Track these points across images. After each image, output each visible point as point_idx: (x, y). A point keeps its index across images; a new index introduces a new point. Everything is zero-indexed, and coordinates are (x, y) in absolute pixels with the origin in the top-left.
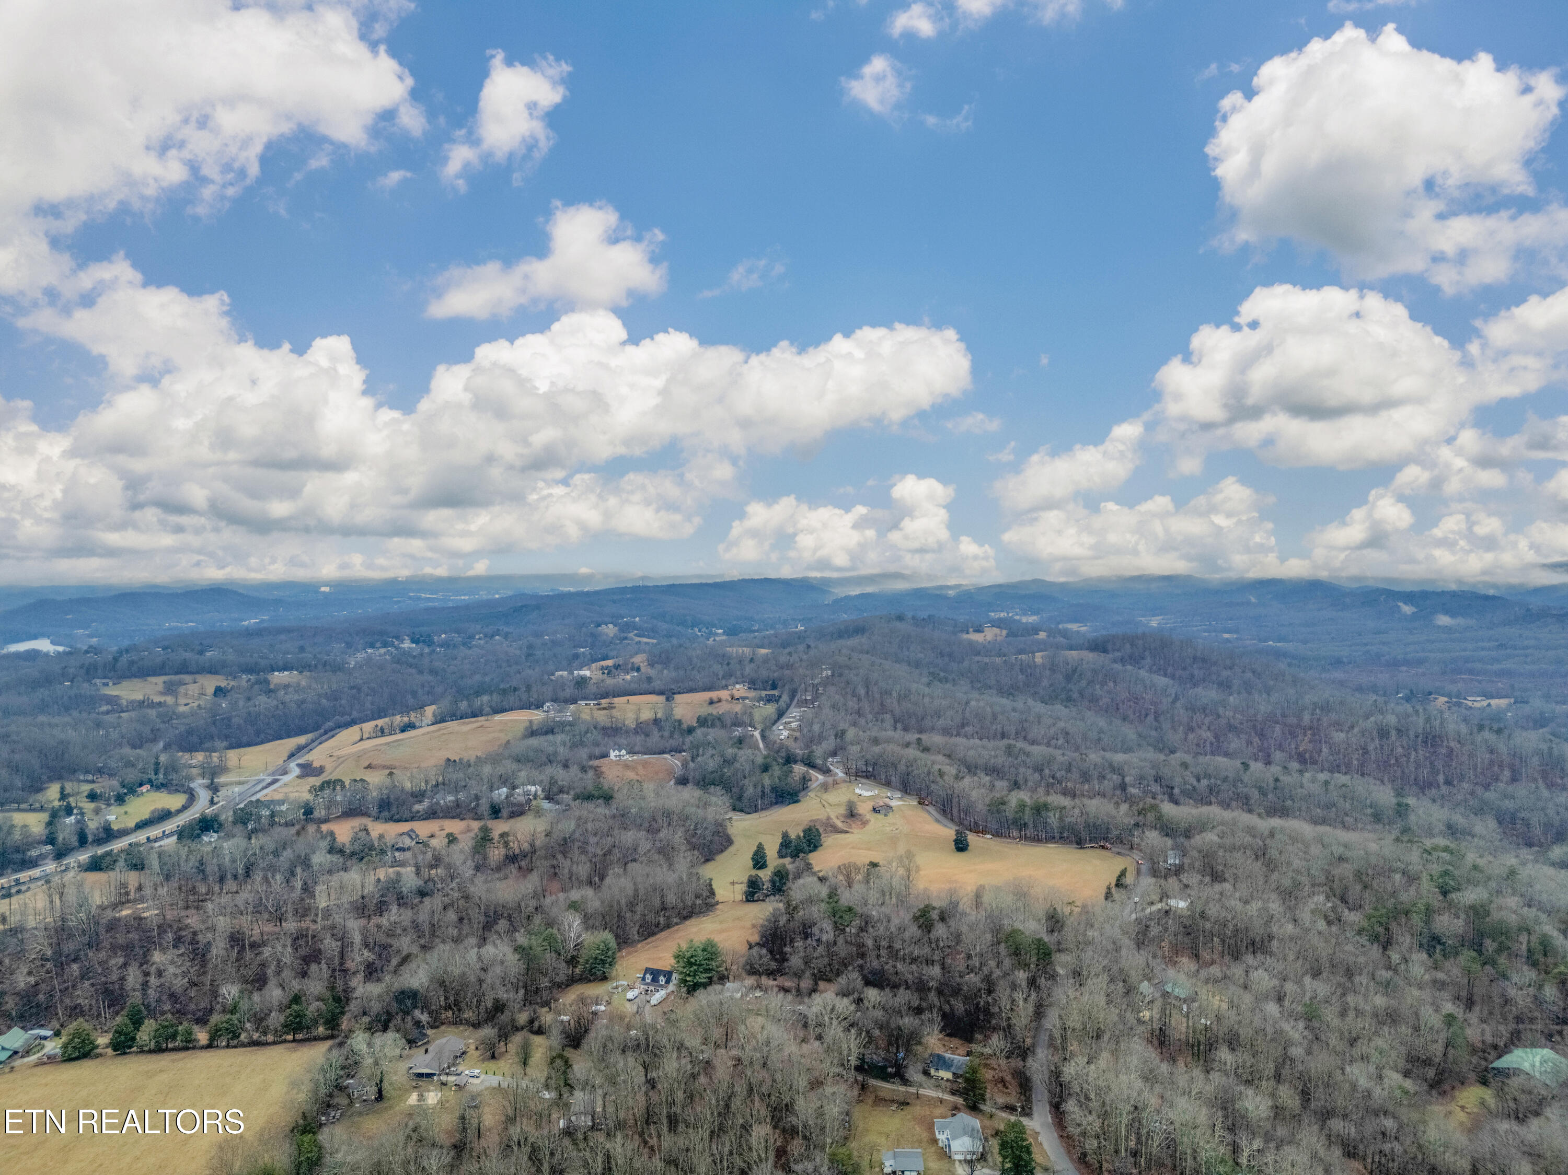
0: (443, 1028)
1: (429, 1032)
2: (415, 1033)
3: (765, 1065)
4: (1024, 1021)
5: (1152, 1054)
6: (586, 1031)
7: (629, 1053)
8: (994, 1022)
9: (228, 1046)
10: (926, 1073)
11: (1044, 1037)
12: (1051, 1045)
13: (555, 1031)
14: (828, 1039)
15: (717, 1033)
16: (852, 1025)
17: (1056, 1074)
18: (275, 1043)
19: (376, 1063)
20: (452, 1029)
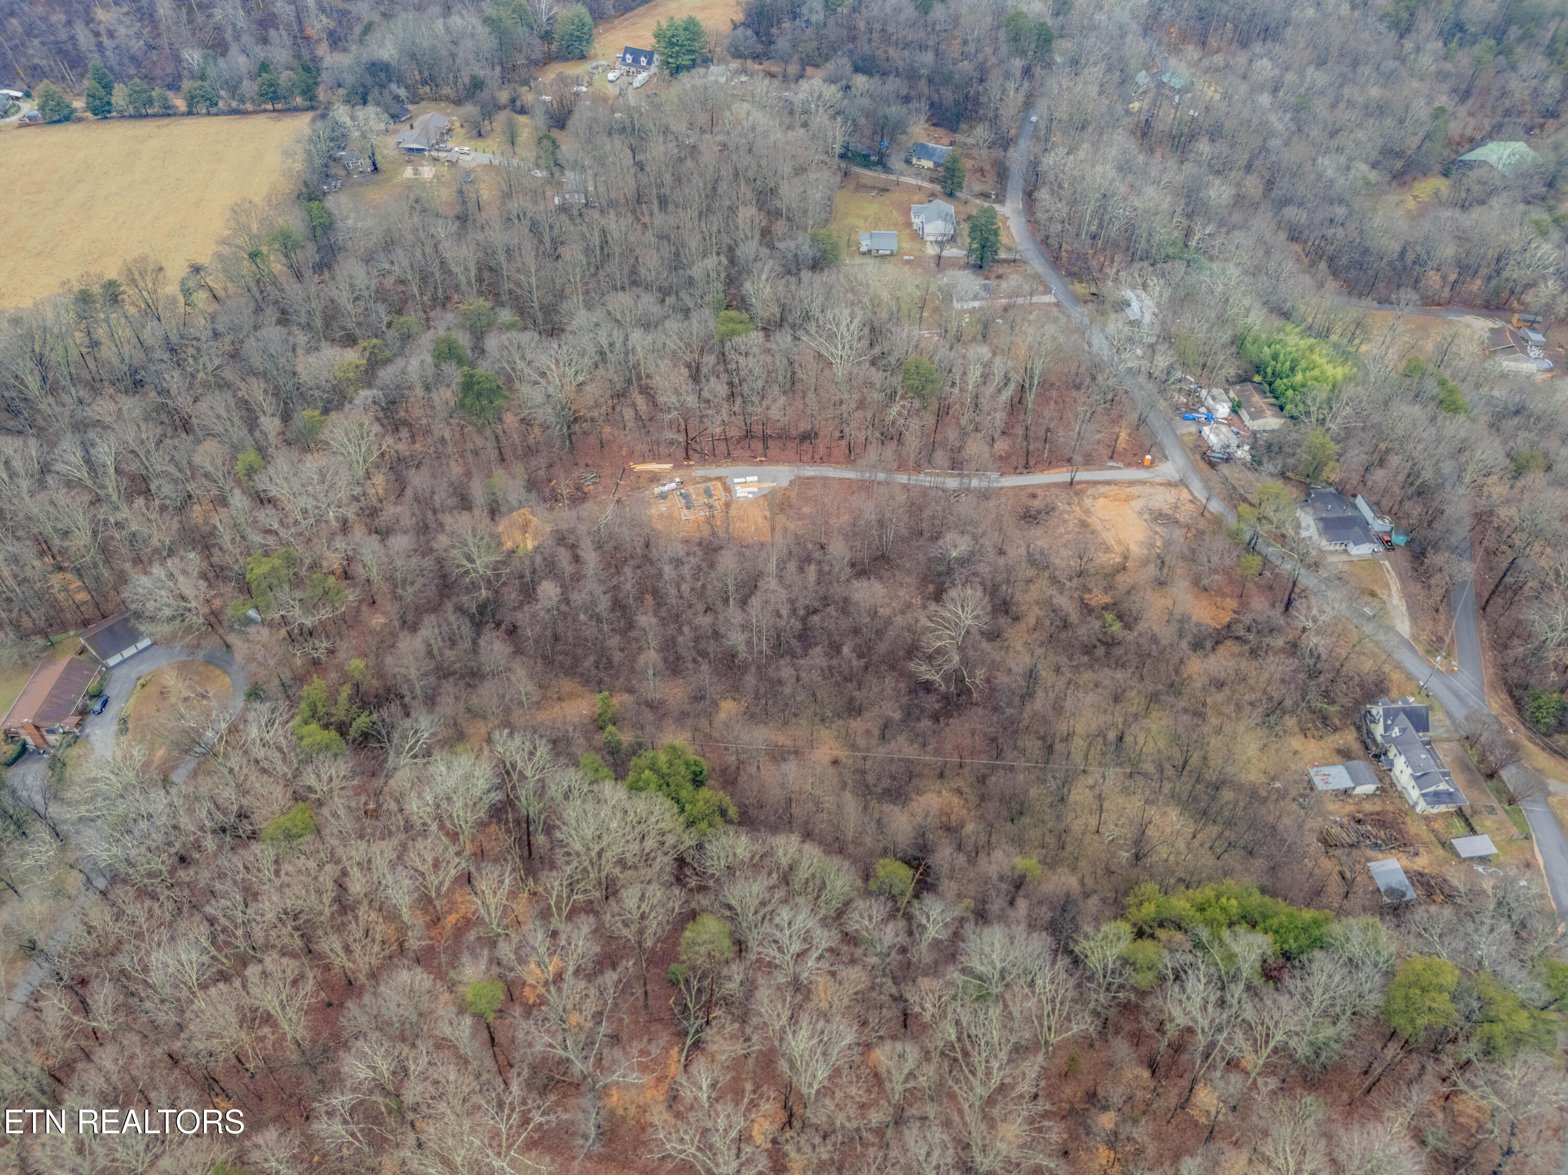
0: (424, 103)
1: (411, 107)
2: (395, 108)
3: (750, 151)
4: (1012, 111)
5: (1132, 145)
6: (570, 112)
7: (616, 136)
8: (981, 112)
9: (208, 114)
10: (908, 162)
11: (1029, 129)
12: (1035, 136)
13: (539, 112)
14: (813, 127)
15: (702, 119)
16: (838, 113)
17: (1034, 164)
18: (255, 112)
19: (364, 136)
20: (432, 105)
